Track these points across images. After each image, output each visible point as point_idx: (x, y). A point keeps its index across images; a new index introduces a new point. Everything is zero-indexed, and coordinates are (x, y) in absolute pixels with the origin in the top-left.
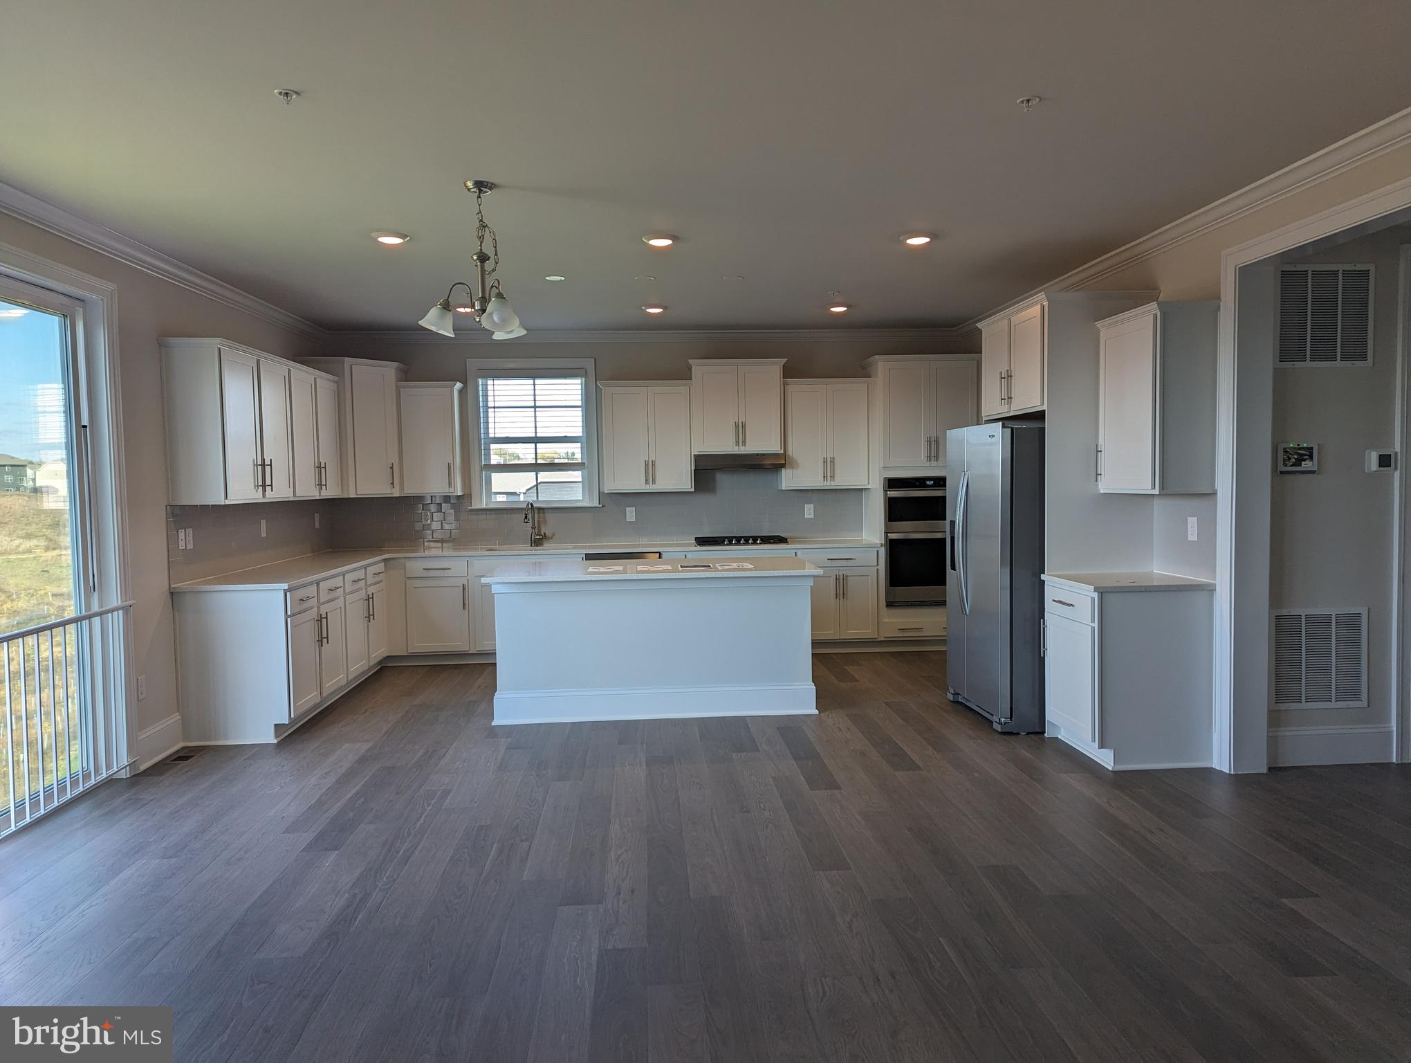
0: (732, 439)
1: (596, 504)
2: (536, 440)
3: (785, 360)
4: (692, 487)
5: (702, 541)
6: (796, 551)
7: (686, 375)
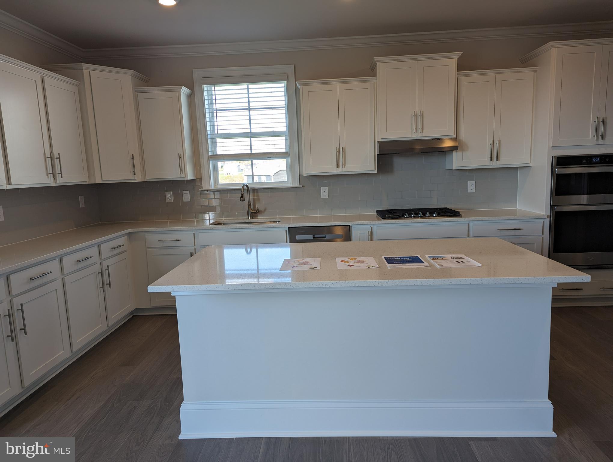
0: (411, 127)
1: (297, 185)
2: (250, 135)
3: (460, 54)
4: (375, 170)
5: (384, 214)
6: (468, 222)
7: (371, 71)
